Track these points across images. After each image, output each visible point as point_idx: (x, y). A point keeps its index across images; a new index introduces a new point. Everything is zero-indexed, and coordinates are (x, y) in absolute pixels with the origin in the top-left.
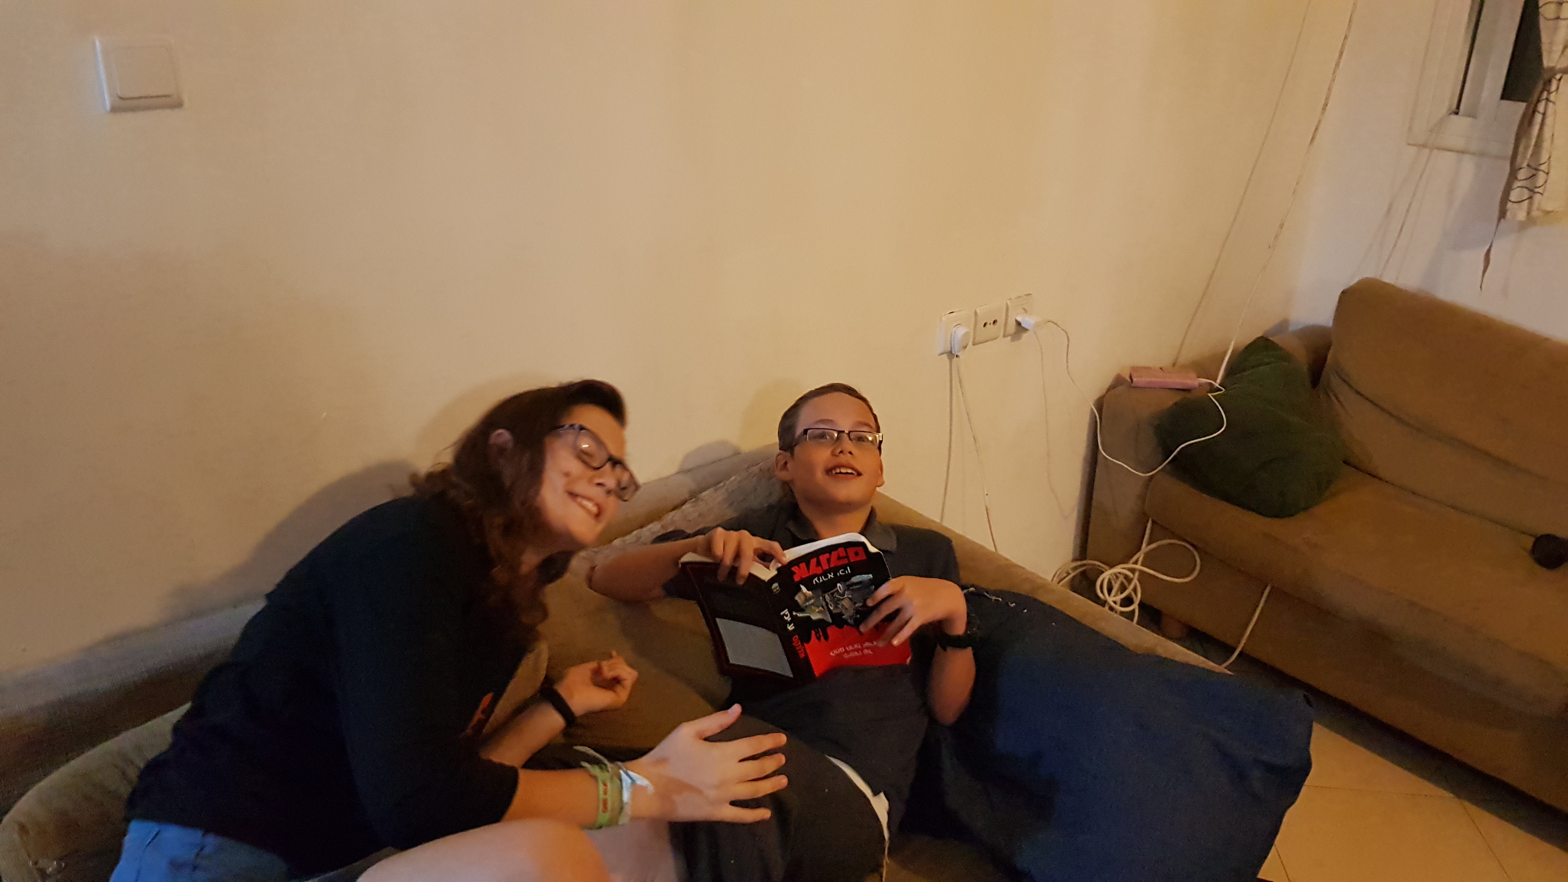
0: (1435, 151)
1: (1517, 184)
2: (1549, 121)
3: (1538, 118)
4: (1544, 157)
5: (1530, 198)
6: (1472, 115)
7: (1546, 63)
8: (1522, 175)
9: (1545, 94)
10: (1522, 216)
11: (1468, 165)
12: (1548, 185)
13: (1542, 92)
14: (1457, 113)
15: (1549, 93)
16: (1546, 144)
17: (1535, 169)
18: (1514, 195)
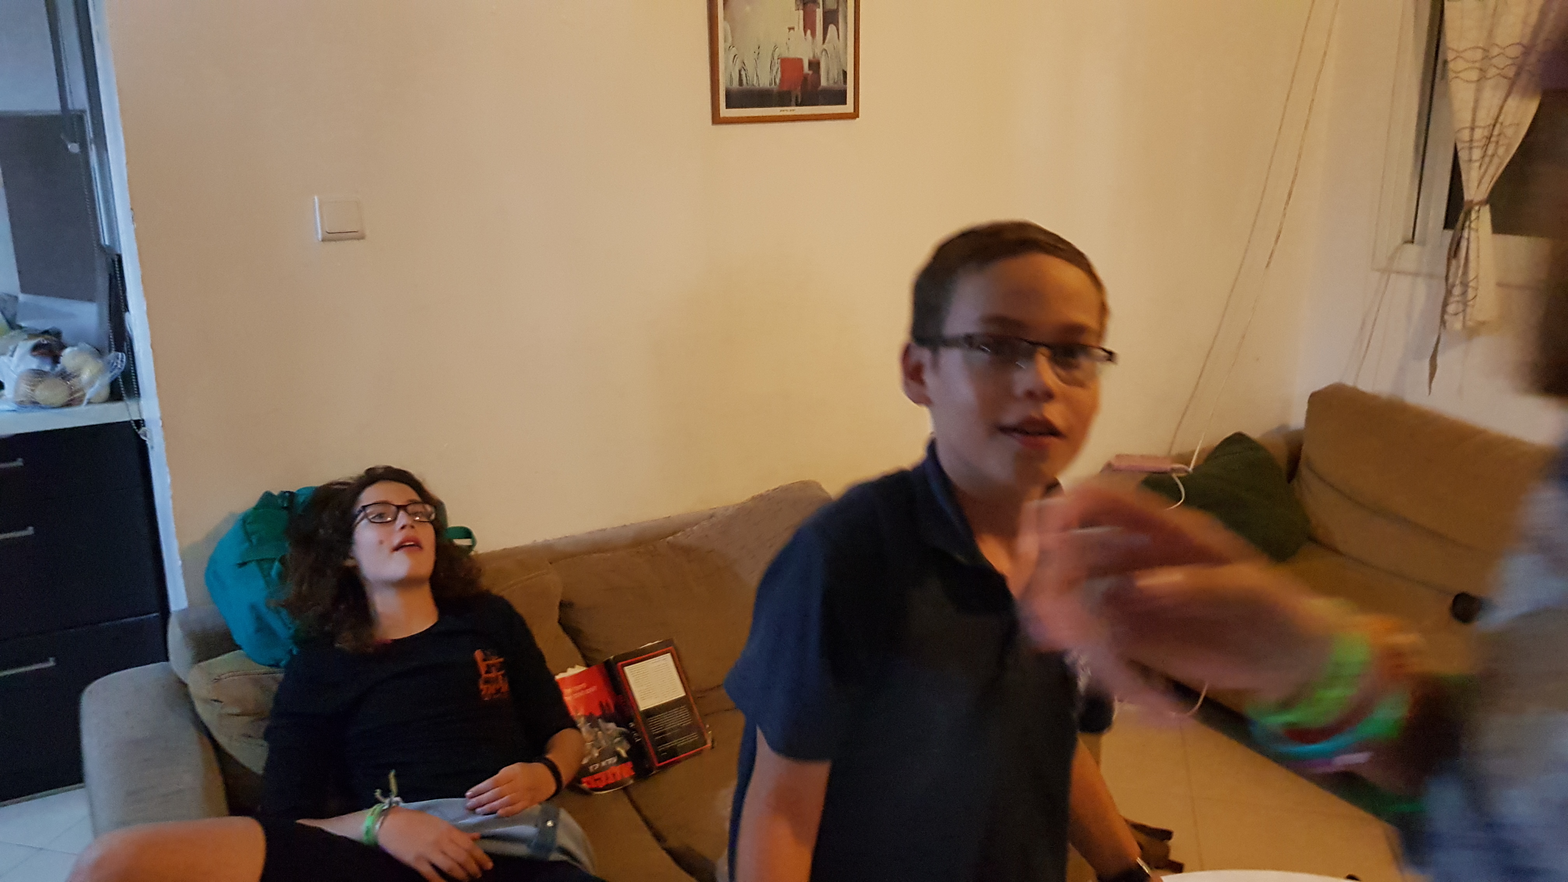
0: (1393, 276)
1: (1452, 299)
2: (1473, 246)
3: (1464, 244)
4: (1472, 275)
5: (1464, 311)
6: (1423, 243)
7: (1467, 197)
8: (1457, 291)
9: (1467, 223)
10: (1458, 326)
11: (1421, 287)
12: (1478, 299)
13: (1464, 222)
14: (1413, 242)
15: (1471, 222)
16: (1472, 264)
17: (1465, 285)
18: (1451, 308)
